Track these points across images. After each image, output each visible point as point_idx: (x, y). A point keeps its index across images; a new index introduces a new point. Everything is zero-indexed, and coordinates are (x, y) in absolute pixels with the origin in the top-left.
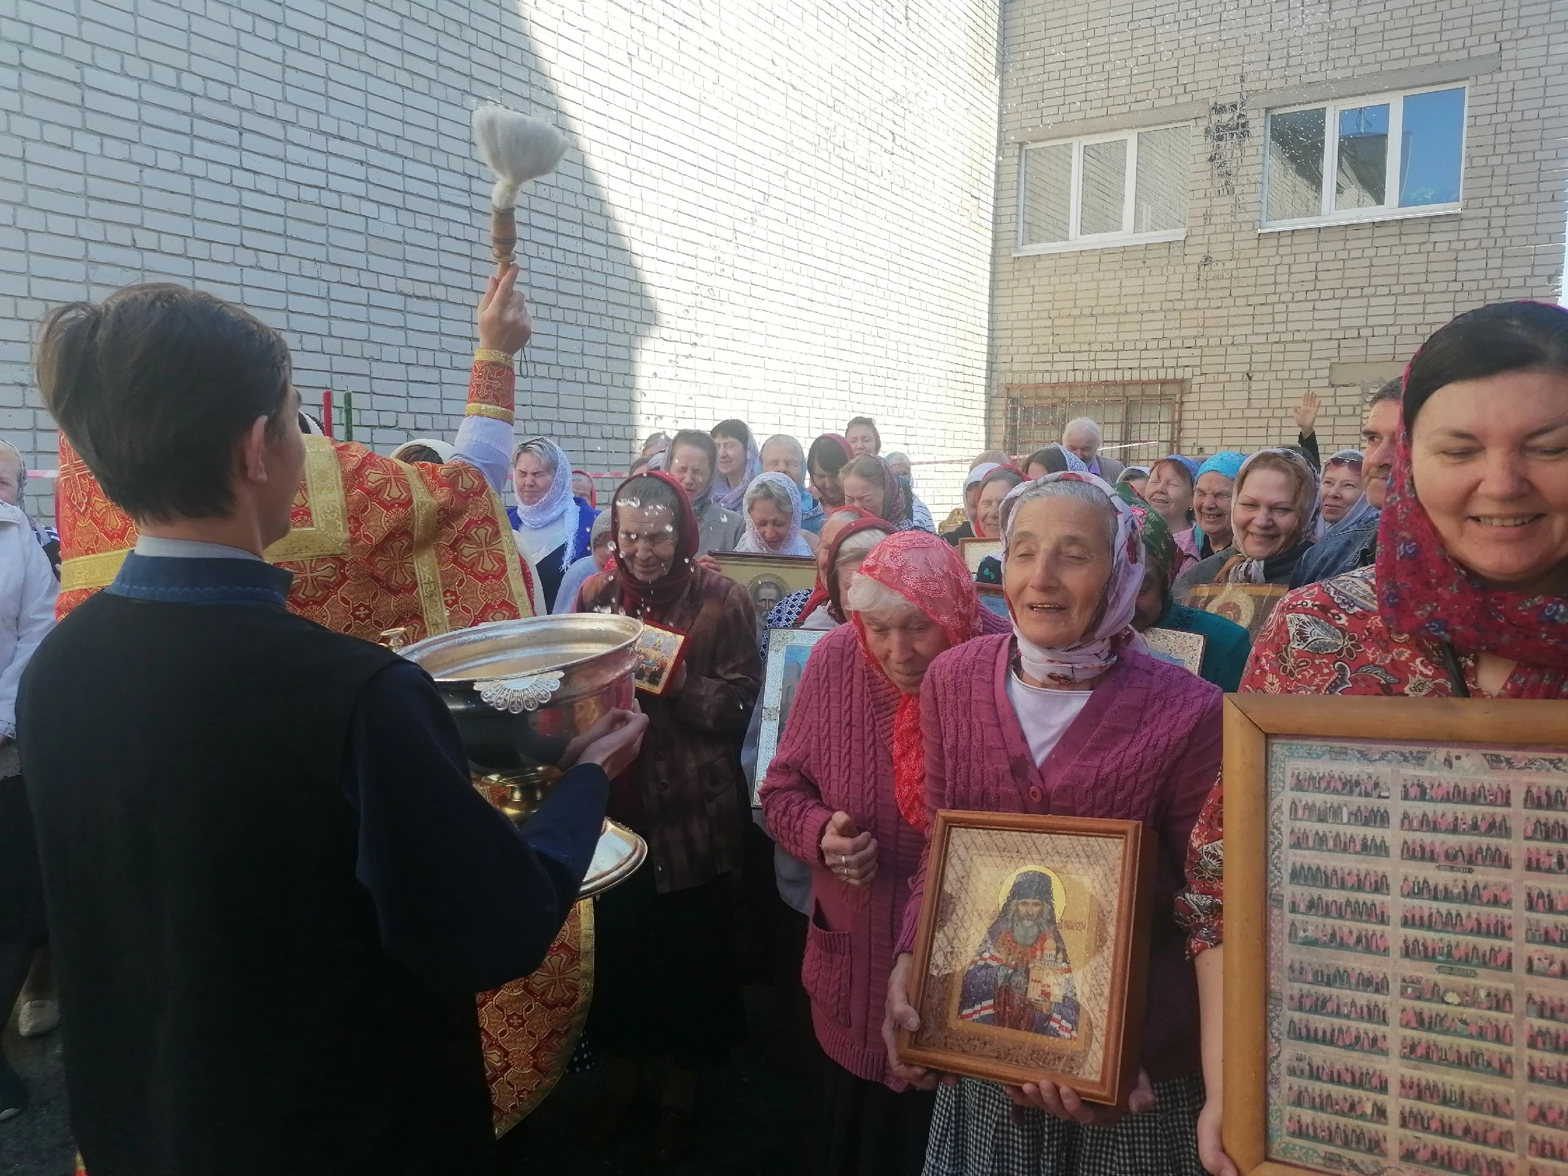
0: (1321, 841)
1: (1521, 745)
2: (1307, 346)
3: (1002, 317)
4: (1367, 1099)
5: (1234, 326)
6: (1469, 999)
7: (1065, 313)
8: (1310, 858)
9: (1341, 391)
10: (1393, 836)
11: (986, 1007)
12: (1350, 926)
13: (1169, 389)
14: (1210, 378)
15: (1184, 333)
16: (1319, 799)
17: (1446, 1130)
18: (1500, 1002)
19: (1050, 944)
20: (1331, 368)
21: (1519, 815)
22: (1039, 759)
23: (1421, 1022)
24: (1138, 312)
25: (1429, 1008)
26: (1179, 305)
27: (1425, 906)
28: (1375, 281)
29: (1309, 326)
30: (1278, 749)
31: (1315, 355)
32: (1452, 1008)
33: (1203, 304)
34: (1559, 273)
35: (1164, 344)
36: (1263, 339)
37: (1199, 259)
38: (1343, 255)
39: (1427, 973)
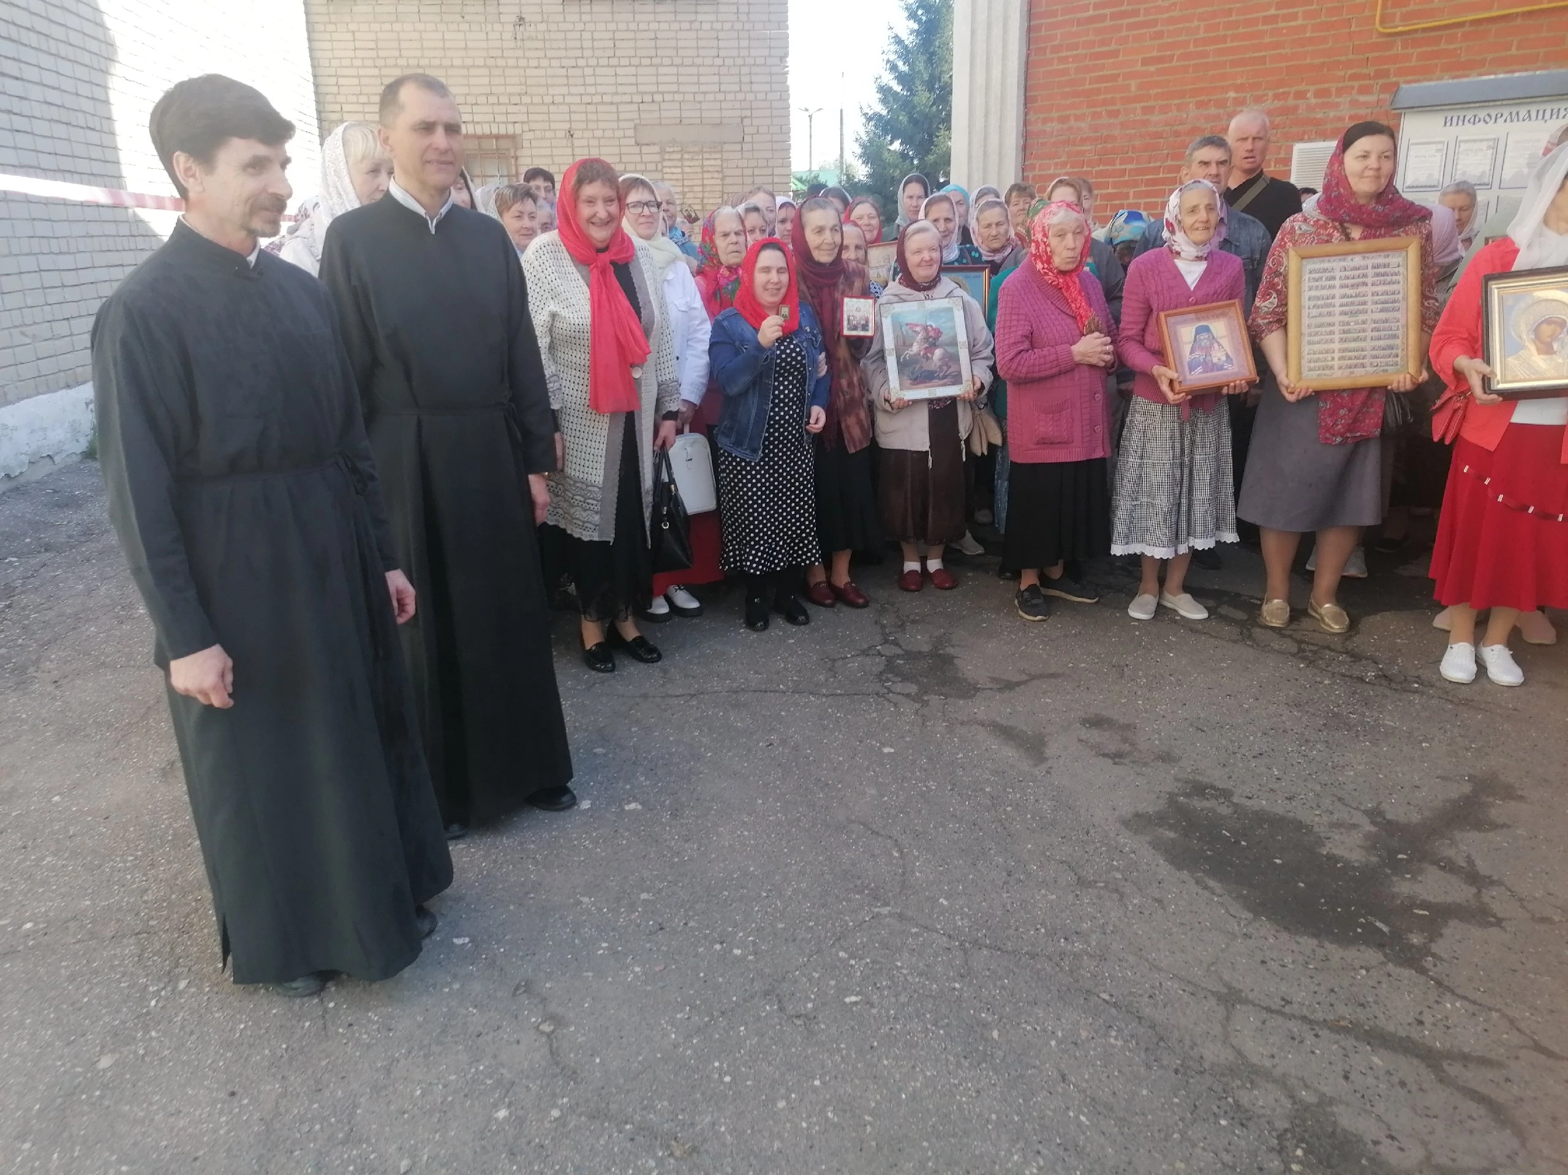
0: (1317, 288)
1: (1371, 252)
2: (613, 108)
3: (325, 63)
4: (1329, 357)
5: (552, 86)
6: (1357, 323)
7: (391, 62)
8: (1313, 293)
9: (645, 149)
10: (1337, 283)
11: (1199, 369)
12: (1325, 310)
13: (504, 144)
14: (538, 134)
15: (510, 89)
16: (1317, 276)
17: (1350, 359)
18: (1364, 323)
19: (1216, 345)
20: (635, 128)
21: (1370, 272)
22: (1192, 288)
23: (1344, 332)
24: (463, 67)
25: (1346, 328)
26: (501, 62)
27: (1345, 300)
28: (660, 52)
29: (612, 89)
30: (1305, 262)
31: (622, 116)
32: (1352, 326)
33: (523, 63)
34: (786, 55)
35: (493, 99)
36: (577, 99)
37: (514, 18)
38: (633, 26)
39: (1346, 318)
